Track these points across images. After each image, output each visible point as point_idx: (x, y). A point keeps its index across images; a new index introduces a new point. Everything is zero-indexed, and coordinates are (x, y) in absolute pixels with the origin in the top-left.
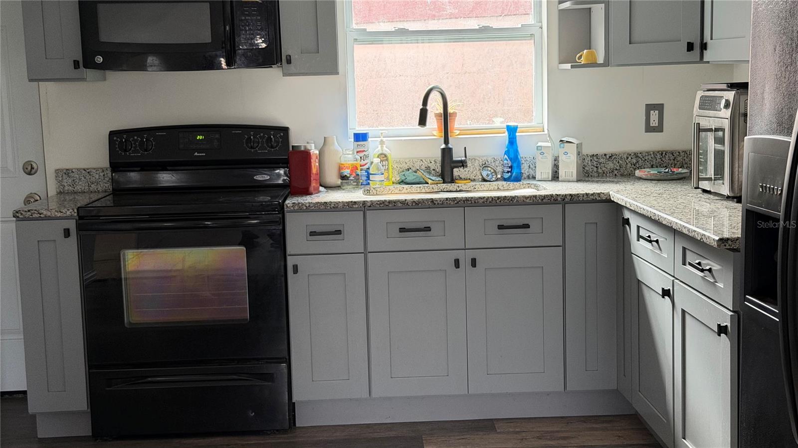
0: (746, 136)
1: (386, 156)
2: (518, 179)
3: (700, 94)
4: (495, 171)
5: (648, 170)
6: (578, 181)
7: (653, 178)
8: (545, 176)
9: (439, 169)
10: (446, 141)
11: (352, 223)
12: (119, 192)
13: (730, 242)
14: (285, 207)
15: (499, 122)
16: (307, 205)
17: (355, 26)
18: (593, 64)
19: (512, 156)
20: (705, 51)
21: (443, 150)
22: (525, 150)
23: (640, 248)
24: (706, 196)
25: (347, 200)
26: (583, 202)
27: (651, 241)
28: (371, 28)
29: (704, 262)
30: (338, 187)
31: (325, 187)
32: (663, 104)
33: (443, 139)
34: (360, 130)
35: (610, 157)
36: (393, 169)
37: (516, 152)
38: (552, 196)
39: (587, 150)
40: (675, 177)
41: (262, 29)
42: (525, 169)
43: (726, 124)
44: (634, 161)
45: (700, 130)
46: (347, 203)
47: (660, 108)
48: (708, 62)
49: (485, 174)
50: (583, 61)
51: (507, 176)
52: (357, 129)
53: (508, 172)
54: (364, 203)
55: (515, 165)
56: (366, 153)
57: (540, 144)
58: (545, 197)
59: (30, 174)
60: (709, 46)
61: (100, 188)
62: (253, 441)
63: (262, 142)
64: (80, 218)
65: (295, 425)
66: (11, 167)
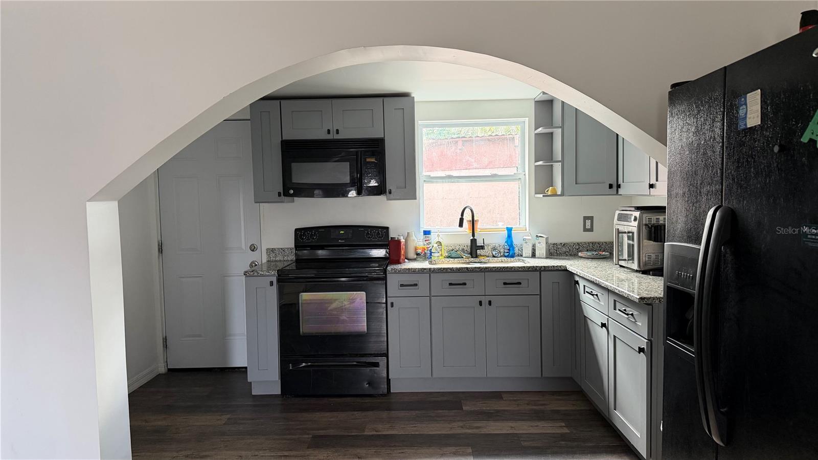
0: (665, 242)
1: (440, 243)
2: (513, 256)
3: (618, 212)
4: (500, 252)
5: (586, 253)
6: (547, 258)
7: (589, 257)
8: (527, 255)
9: (469, 250)
10: (473, 235)
11: (423, 280)
12: (299, 261)
13: (646, 300)
14: (387, 271)
15: (502, 225)
16: (399, 270)
17: (425, 174)
18: (555, 195)
19: (509, 244)
20: (619, 189)
21: (472, 240)
22: (516, 241)
23: (586, 298)
24: (622, 269)
25: (421, 267)
26: (551, 270)
27: (593, 295)
28: (433, 174)
29: (627, 309)
30: (415, 260)
31: (408, 259)
32: (593, 217)
33: (471, 234)
34: (427, 229)
35: (564, 245)
36: (444, 249)
37: (512, 242)
38: (534, 267)
39: (551, 241)
40: (602, 257)
41: (376, 176)
42: (516, 251)
43: (635, 230)
44: (577, 247)
45: (619, 232)
46: (420, 269)
47: (591, 218)
48: (621, 195)
49: (494, 253)
50: (549, 193)
51: (506, 254)
52: (425, 228)
53: (507, 252)
54: (430, 269)
55: (511, 249)
56: (430, 241)
57: (525, 237)
58: (530, 267)
59: (253, 251)
60: (622, 186)
61: (289, 259)
62: (367, 400)
63: (375, 235)
64: (279, 275)
65: (390, 391)
66: (244, 247)
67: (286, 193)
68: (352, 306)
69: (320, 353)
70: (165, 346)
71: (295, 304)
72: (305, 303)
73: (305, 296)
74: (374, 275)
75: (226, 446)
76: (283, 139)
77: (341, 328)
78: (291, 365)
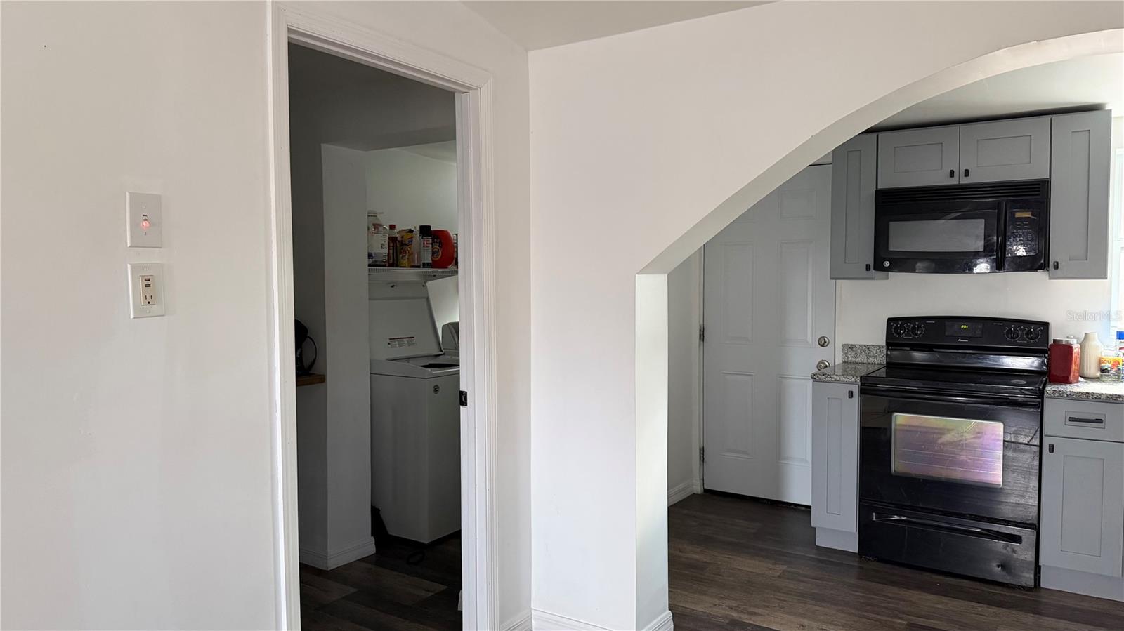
12: (890, 366)
14: (1045, 393)
16: (1068, 394)
25: (1111, 393)
30: (1097, 379)
31: (1084, 378)
41: (1032, 240)
46: (1110, 395)
59: (822, 346)
61: (876, 362)
62: (998, 590)
63: (1023, 334)
64: (862, 384)
65: (1040, 585)
66: (810, 341)
67: (878, 266)
68: (977, 441)
69: (921, 505)
70: (702, 459)
71: (885, 429)
72: (900, 430)
73: (900, 419)
74: (1020, 398)
75: (782, 607)
76: (879, 188)
77: (958, 474)
78: (874, 514)
